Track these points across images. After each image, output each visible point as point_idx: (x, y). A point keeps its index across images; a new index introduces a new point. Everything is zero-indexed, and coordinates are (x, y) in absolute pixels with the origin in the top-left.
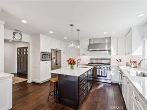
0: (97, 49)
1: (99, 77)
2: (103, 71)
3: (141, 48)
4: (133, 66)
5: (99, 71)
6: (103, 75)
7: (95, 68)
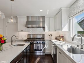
0: (34, 26)
1: (36, 51)
2: (39, 45)
3: (67, 25)
4: (61, 39)
5: (36, 45)
6: (39, 49)
7: (32, 43)
